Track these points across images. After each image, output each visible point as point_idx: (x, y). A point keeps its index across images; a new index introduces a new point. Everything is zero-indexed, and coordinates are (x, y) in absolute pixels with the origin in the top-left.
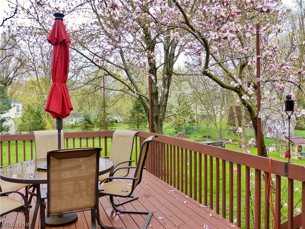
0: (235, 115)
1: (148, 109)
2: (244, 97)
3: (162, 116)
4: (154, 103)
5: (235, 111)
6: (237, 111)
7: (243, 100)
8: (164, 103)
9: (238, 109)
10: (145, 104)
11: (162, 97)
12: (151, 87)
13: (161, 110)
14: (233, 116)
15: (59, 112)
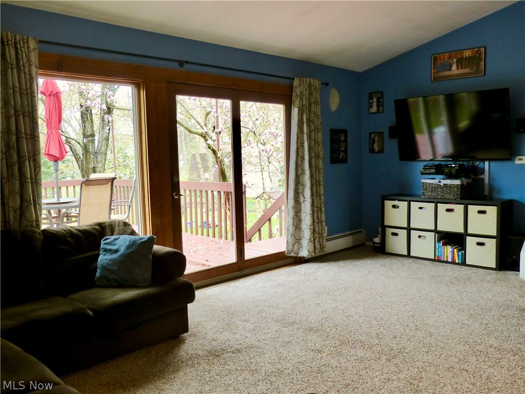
0: (200, 166)
1: (80, 158)
2: (209, 142)
3: (101, 167)
4: (89, 149)
5: (198, 160)
6: (201, 159)
7: (208, 144)
8: (103, 149)
9: (203, 157)
10: (75, 151)
11: (101, 141)
12: (85, 127)
13: (99, 159)
14: (197, 166)
15: (58, 156)
